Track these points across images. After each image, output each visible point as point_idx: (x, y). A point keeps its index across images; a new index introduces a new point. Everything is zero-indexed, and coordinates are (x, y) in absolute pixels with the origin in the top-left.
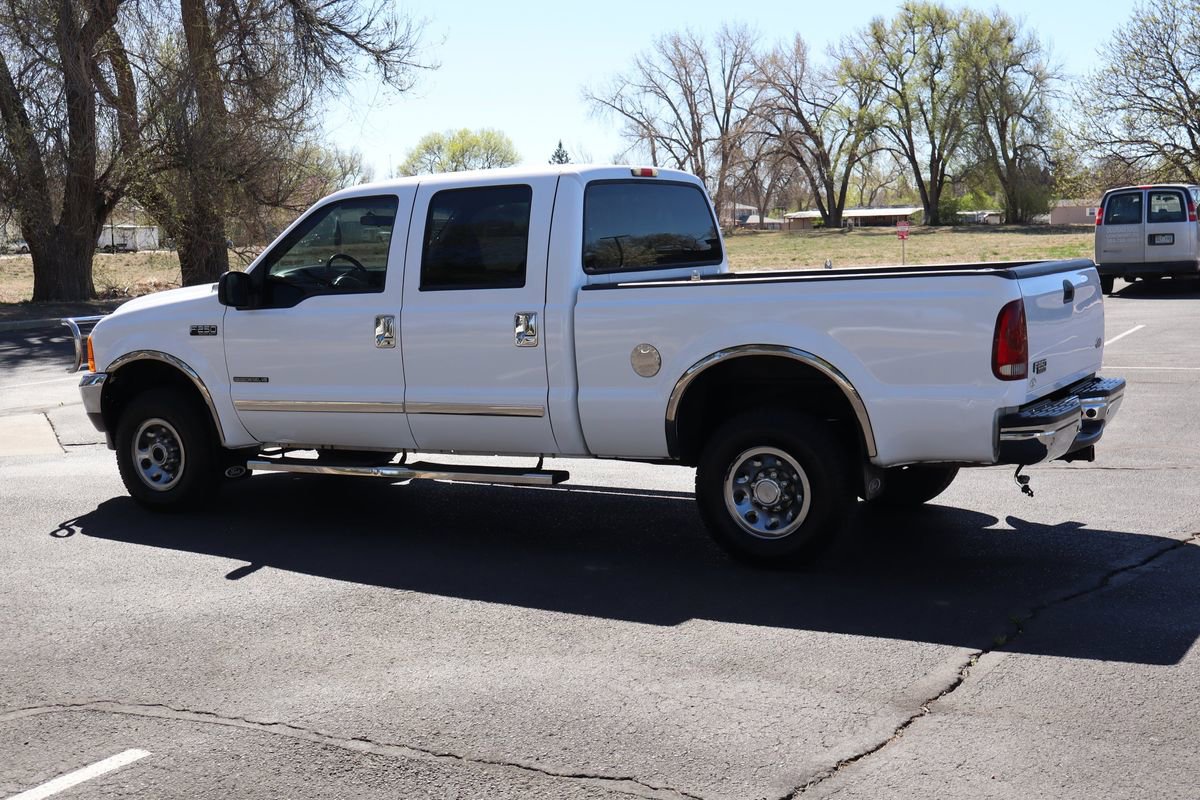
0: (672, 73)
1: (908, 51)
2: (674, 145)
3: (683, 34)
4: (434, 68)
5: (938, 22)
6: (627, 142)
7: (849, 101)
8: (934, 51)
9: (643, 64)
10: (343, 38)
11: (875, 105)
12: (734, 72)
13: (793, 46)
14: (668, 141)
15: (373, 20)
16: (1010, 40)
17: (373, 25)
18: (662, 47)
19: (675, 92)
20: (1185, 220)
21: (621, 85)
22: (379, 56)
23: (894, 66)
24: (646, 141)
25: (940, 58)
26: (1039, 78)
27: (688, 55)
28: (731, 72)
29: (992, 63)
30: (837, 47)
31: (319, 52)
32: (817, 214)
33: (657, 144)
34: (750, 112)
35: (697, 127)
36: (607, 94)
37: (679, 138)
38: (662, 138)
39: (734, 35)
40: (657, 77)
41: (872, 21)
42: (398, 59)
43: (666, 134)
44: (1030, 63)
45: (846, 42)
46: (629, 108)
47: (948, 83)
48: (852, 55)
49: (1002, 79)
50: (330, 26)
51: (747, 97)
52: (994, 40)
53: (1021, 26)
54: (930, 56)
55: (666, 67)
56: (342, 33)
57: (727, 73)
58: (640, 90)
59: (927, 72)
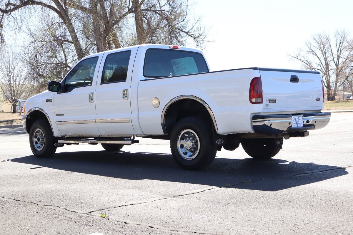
0: (318, 46)
3: (322, 34)
9: (308, 44)
10: (184, 33)
12: (341, 46)
15: (193, 27)
17: (193, 29)
18: (314, 38)
19: (319, 53)
21: (300, 51)
22: (195, 38)
27: (324, 40)
28: (339, 46)
31: (176, 38)
34: (346, 60)
35: (327, 65)
37: (321, 69)
38: (314, 69)
39: (340, 33)
40: (313, 48)
42: (201, 39)
43: (316, 68)
46: (303, 59)
50: (180, 30)
51: (345, 54)
55: (316, 45)
56: (183, 32)
58: (307, 53)
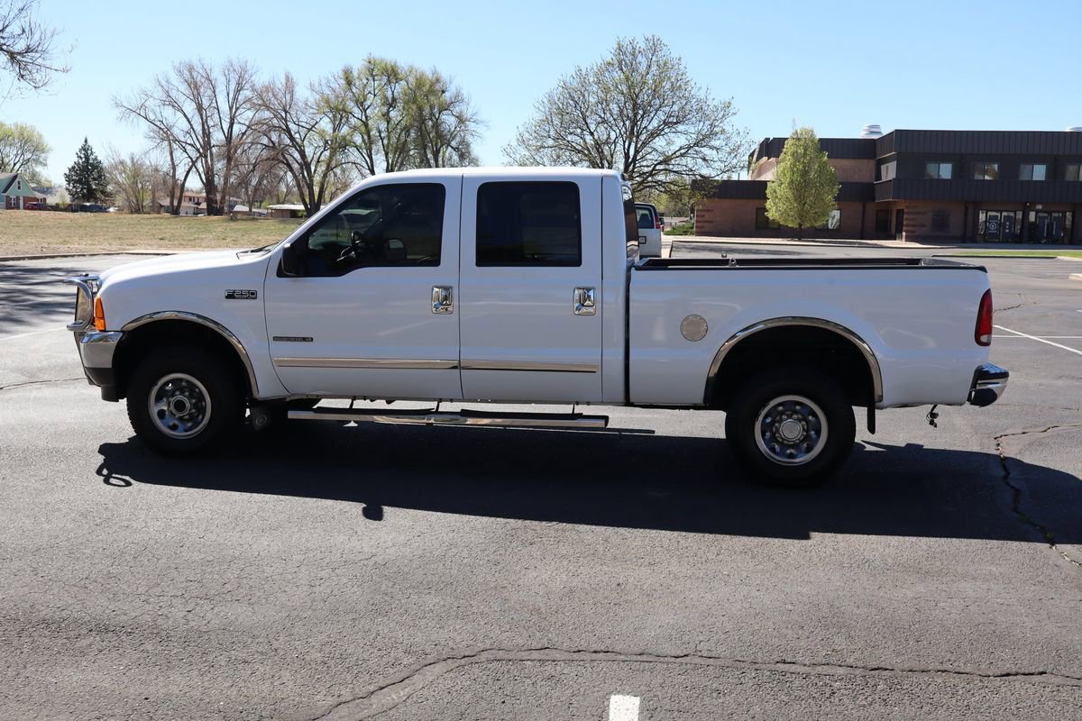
0: (188, 92)
1: (370, 92)
2: (188, 148)
3: (195, 62)
4: (65, 71)
5: (392, 74)
6: (151, 143)
7: (326, 124)
8: (389, 94)
9: (164, 83)
11: (345, 130)
12: (237, 96)
13: (283, 81)
14: (184, 145)
15: (7, 26)
16: (443, 92)
18: (179, 72)
19: (190, 108)
20: (653, 227)
21: (146, 98)
22: (13, 56)
23: (360, 103)
24: (166, 143)
25: (394, 99)
26: (461, 120)
27: (200, 79)
28: (234, 96)
29: (432, 107)
30: (317, 85)
32: (301, 207)
33: (175, 146)
34: (249, 127)
35: (207, 134)
36: (135, 104)
37: (192, 143)
38: (179, 142)
39: (236, 67)
40: (174, 94)
41: (343, 68)
42: (33, 61)
43: (182, 139)
44: (456, 110)
45: (324, 82)
46: (152, 117)
47: (399, 118)
48: (327, 91)
49: (437, 119)
51: (246, 116)
52: (432, 91)
53: (451, 82)
54: (387, 99)
55: (183, 88)
57: (231, 96)
58: (161, 103)
59: (385, 109)
